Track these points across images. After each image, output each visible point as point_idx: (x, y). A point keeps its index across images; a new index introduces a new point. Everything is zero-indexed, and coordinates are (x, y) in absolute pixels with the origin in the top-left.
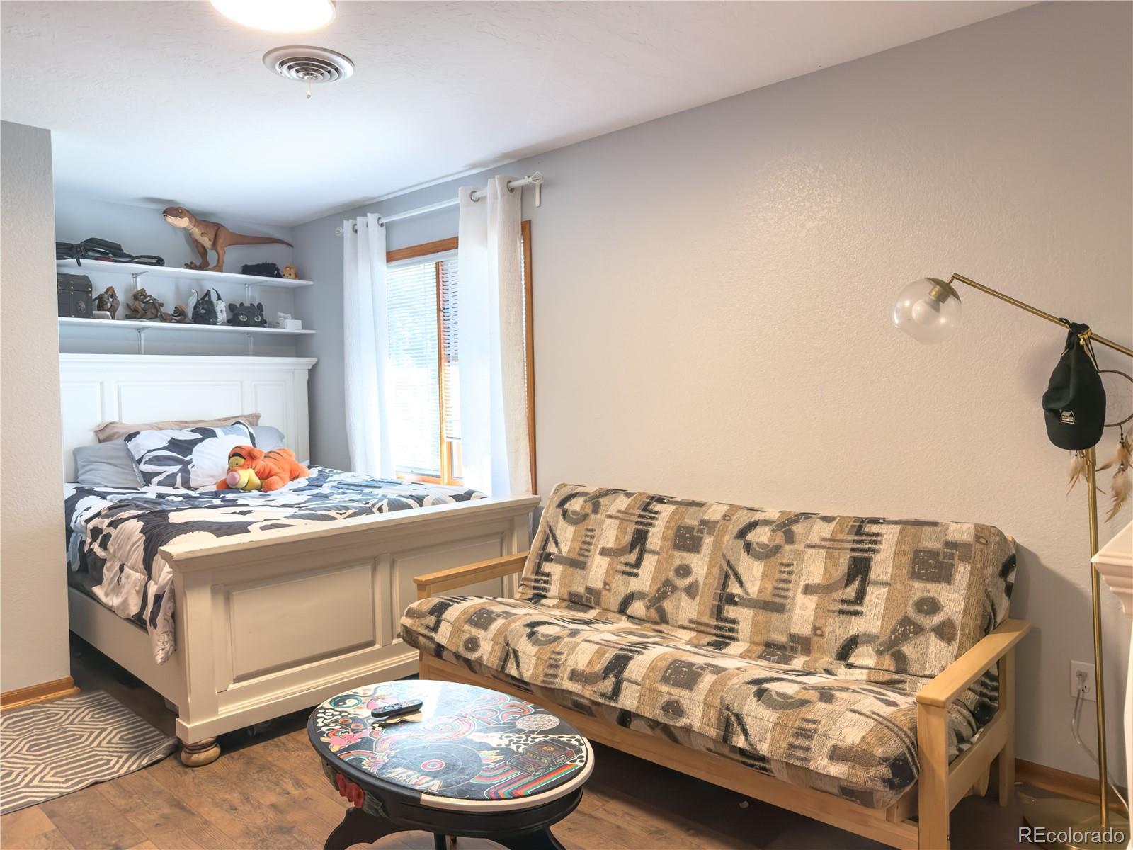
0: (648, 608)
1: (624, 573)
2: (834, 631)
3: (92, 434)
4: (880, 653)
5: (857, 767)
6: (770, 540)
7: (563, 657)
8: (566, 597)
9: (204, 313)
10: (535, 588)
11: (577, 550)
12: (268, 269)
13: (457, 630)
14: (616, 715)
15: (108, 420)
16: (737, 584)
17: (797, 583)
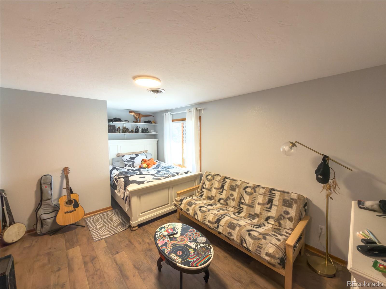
0: (224, 202)
1: (219, 193)
2: (264, 214)
3: (116, 155)
4: (275, 221)
5: (272, 259)
6: (251, 191)
7: (207, 216)
8: (207, 197)
9: (137, 131)
10: (201, 194)
11: (209, 187)
12: (149, 122)
13: (185, 206)
14: (218, 232)
15: (119, 153)
16: (243, 200)
17: (256, 202)
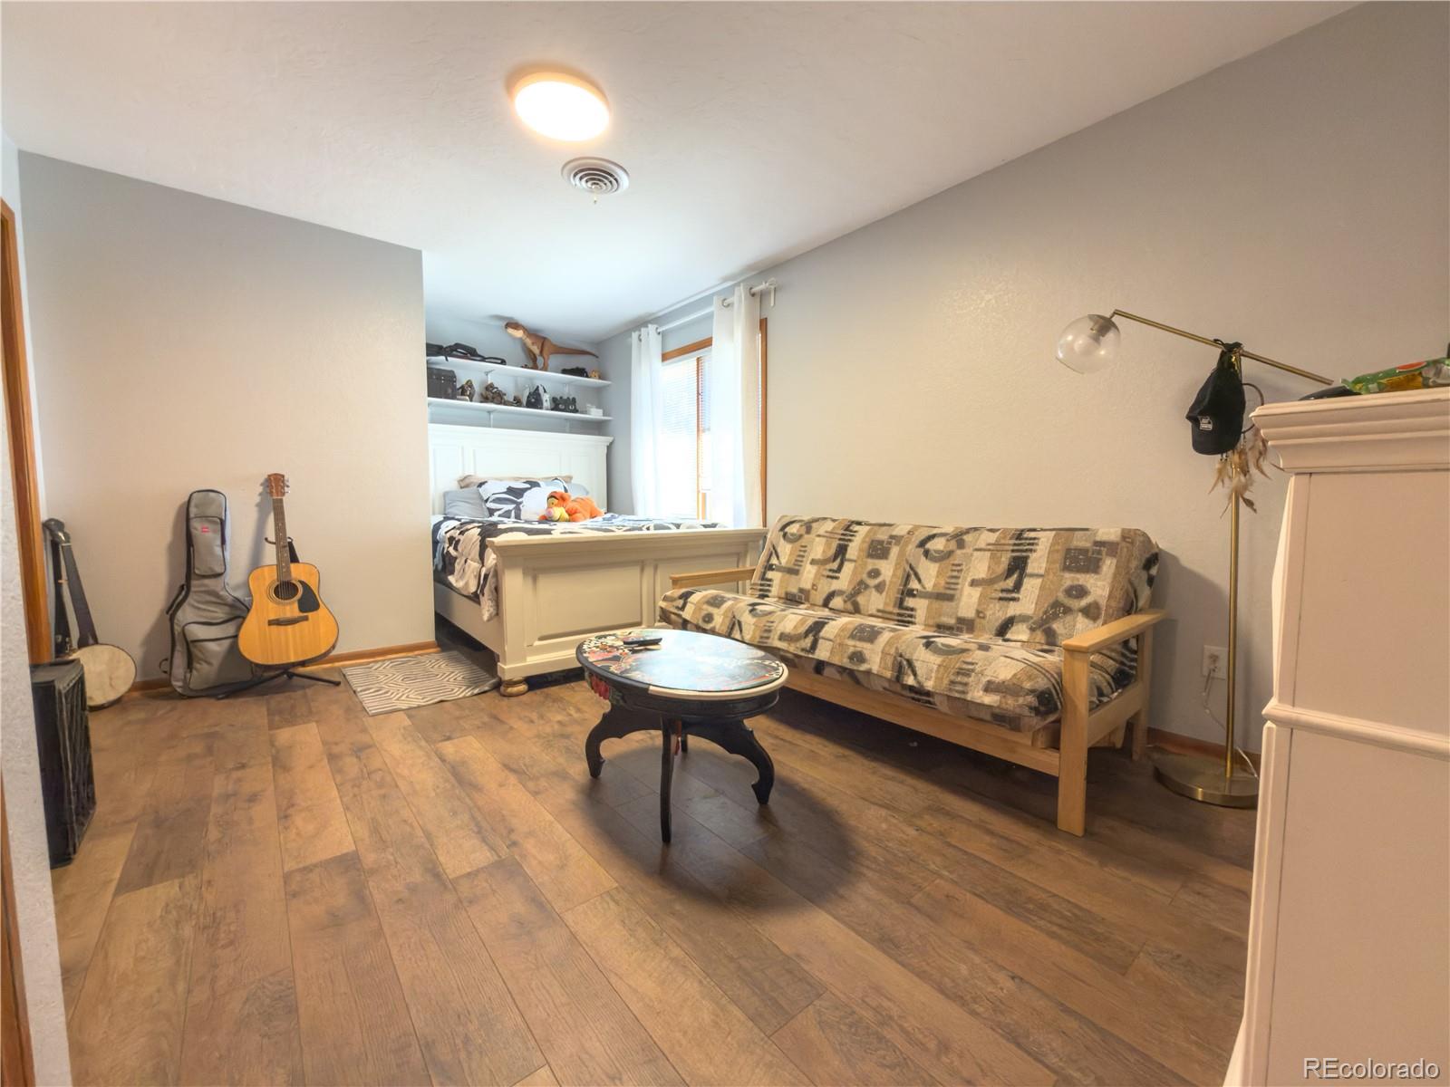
0: (845, 602)
1: (828, 577)
2: (994, 614)
3: (456, 483)
4: (1032, 630)
5: (1008, 697)
6: (945, 547)
7: (775, 625)
8: (783, 596)
9: (534, 401)
10: (761, 590)
11: (793, 561)
12: (580, 372)
13: (698, 608)
14: (813, 665)
15: (467, 474)
16: (916, 581)
17: (965, 579)
